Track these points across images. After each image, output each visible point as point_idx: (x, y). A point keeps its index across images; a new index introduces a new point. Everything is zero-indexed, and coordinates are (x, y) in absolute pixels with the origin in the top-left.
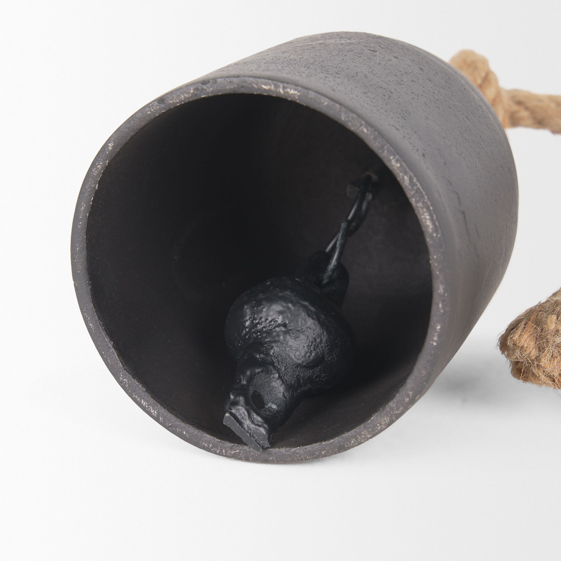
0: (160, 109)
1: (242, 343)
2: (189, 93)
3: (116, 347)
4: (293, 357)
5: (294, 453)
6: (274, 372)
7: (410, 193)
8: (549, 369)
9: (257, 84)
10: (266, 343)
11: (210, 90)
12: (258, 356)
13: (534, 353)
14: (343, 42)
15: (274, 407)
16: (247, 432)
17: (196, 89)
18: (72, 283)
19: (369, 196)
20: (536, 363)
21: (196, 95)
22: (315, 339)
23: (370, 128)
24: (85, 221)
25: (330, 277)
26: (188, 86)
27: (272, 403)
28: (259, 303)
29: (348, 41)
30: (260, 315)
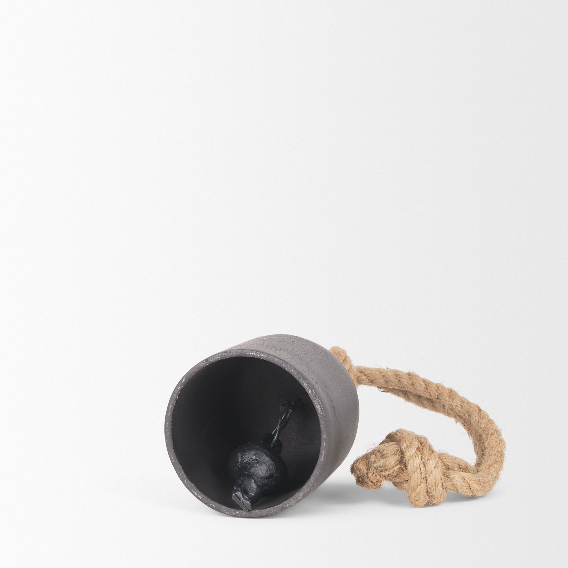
0: (206, 364)
1: (237, 469)
2: (219, 357)
3: (183, 468)
4: (260, 473)
5: (262, 512)
6: (252, 479)
7: (311, 397)
8: (372, 478)
9: (248, 353)
10: (249, 467)
11: (228, 355)
12: (245, 473)
13: (365, 471)
14: (280, 338)
15: (253, 494)
16: (242, 503)
17: (222, 355)
18: (165, 440)
19: (291, 411)
20: (366, 476)
21: (222, 357)
22: (270, 466)
23: (295, 370)
24: (171, 413)
25: (274, 444)
26: (218, 354)
27: (252, 493)
28: (244, 451)
29: (282, 338)
30: (245, 456)
